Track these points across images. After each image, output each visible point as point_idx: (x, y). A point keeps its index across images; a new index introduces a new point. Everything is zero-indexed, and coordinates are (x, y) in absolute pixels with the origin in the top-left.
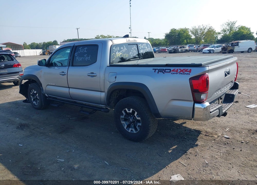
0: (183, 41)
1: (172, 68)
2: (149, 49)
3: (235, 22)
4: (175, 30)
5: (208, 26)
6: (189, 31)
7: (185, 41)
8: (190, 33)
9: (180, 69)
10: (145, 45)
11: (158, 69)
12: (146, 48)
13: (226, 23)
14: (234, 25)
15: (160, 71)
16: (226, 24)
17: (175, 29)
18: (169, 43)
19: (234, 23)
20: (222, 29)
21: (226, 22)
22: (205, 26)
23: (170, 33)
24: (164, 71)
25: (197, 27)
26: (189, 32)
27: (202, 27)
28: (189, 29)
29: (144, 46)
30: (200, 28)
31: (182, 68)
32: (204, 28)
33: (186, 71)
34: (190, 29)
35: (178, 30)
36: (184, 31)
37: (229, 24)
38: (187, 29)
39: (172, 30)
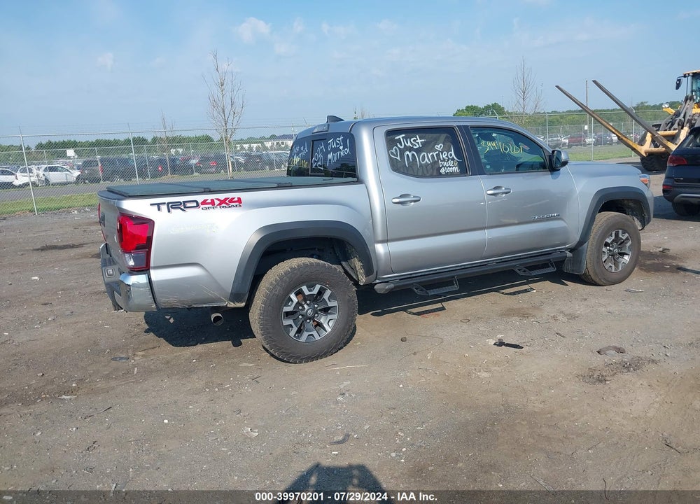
2: (348, 150)
10: (339, 141)
12: (341, 148)
29: (337, 144)
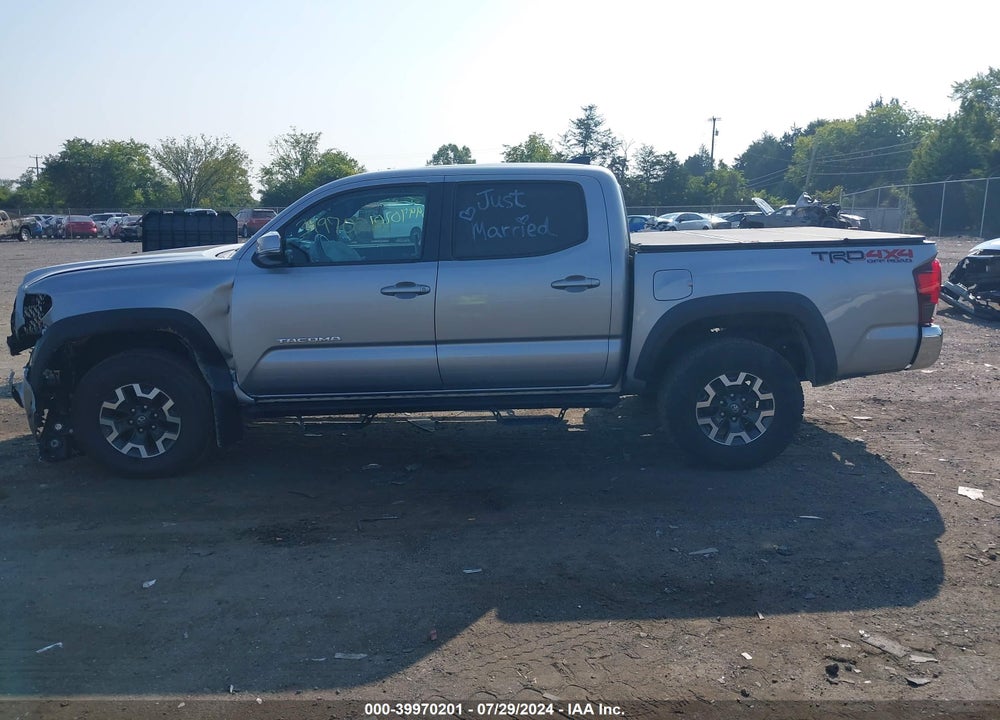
0: (129, 193)
1: (866, 250)
3: (317, 138)
4: (88, 145)
5: (223, 142)
6: (150, 154)
7: (138, 193)
8: (155, 164)
9: (886, 251)
11: (826, 253)
13: (287, 138)
14: (313, 146)
15: (834, 257)
16: (286, 141)
17: (87, 143)
18: (67, 201)
19: (312, 141)
20: (275, 157)
21: (288, 135)
22: (213, 144)
23: (64, 155)
24: (846, 257)
25: (181, 143)
26: (148, 158)
27: (200, 144)
28: (147, 147)
30: (192, 145)
31: (891, 248)
32: (209, 148)
33: (901, 253)
34: (152, 146)
35: (101, 149)
36: (128, 152)
37: (298, 142)
38: (140, 148)
39: (71, 145)
